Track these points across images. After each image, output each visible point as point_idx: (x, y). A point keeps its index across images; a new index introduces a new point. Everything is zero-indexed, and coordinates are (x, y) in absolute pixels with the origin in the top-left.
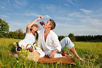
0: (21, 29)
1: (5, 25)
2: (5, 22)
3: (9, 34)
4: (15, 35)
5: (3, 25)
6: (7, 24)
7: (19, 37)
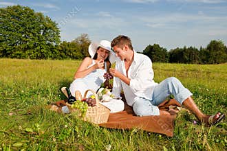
0: (87, 35)
1: (50, 28)
2: (49, 21)
3: (60, 49)
4: (74, 49)
5: (46, 28)
6: (54, 25)
7: (83, 54)
